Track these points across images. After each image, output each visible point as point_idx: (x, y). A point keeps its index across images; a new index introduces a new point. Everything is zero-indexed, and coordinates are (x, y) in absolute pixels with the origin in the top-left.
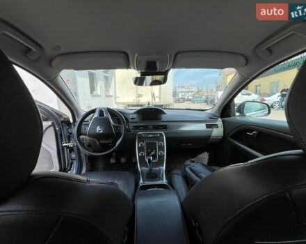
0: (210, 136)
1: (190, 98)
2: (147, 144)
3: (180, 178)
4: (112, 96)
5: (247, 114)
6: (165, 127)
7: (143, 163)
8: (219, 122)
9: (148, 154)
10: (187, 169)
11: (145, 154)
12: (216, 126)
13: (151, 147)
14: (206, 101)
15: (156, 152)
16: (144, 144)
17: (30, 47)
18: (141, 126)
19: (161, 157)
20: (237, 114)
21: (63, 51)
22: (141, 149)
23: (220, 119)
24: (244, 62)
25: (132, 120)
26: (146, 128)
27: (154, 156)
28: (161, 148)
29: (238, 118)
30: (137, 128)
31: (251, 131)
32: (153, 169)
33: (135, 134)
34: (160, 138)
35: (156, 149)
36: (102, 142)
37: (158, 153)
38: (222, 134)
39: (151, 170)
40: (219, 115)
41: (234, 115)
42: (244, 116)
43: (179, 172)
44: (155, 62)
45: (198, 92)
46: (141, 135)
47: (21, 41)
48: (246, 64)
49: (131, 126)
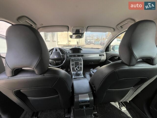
0: (101, 59)
1: (93, 42)
2: (75, 63)
3: (88, 75)
4: (55, 41)
5: (116, 50)
6: (82, 56)
7: (74, 70)
8: (105, 54)
9: (76, 67)
10: (91, 72)
11: (74, 67)
12: (103, 55)
13: (77, 64)
14: (101, 44)
15: (79, 66)
16: (74, 63)
17: (32, 24)
18: (73, 55)
19: (81, 68)
20: (112, 50)
21: (44, 25)
22: (73, 65)
23: (105, 52)
24: (113, 30)
25: (69, 53)
26: (74, 56)
27: (78, 67)
28: (81, 64)
29: (112, 52)
30: (71, 56)
31: (116, 57)
32: (78, 72)
33: (70, 59)
34: (80, 60)
35: (79, 65)
36: (56, 62)
37: (80, 66)
38: (105, 59)
39: (77, 73)
40: (105, 51)
41: (111, 51)
42: (114, 51)
43: (88, 73)
44: (79, 30)
45: (97, 39)
46: (73, 59)
47: (29, 22)
48: (114, 31)
49: (68, 55)
